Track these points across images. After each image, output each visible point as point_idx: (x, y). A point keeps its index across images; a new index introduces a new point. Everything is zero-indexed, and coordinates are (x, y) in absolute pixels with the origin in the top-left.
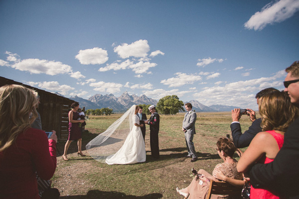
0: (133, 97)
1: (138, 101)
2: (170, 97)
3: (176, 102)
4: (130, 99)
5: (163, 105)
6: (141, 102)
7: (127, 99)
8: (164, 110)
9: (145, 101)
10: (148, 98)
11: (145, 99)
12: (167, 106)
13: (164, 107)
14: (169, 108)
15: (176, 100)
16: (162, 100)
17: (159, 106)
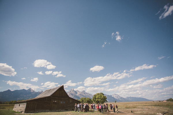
0: (77, 92)
1: (80, 94)
2: (99, 94)
3: (102, 97)
4: (75, 93)
5: (96, 99)
6: (82, 95)
7: (73, 93)
8: (96, 101)
9: (84, 95)
10: (86, 93)
11: (84, 94)
12: (98, 99)
13: (97, 100)
14: (99, 100)
15: (103, 95)
16: (95, 96)
17: (94, 99)
